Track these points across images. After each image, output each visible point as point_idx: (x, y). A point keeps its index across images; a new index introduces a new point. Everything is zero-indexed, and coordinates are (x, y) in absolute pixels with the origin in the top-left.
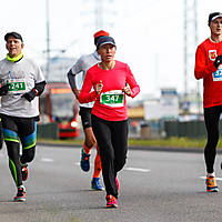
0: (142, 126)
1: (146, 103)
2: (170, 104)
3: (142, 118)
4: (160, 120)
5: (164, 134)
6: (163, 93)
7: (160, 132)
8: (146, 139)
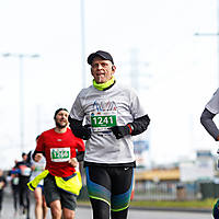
0: (178, 188)
1: (182, 166)
2: (205, 165)
3: (177, 180)
4: (196, 182)
5: (200, 196)
6: (199, 154)
7: (195, 193)
8: (182, 201)
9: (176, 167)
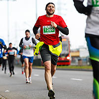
0: (79, 60)
1: (80, 50)
3: (79, 57)
5: (88, 63)
8: (80, 66)
9: (78, 51)
